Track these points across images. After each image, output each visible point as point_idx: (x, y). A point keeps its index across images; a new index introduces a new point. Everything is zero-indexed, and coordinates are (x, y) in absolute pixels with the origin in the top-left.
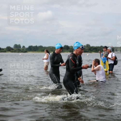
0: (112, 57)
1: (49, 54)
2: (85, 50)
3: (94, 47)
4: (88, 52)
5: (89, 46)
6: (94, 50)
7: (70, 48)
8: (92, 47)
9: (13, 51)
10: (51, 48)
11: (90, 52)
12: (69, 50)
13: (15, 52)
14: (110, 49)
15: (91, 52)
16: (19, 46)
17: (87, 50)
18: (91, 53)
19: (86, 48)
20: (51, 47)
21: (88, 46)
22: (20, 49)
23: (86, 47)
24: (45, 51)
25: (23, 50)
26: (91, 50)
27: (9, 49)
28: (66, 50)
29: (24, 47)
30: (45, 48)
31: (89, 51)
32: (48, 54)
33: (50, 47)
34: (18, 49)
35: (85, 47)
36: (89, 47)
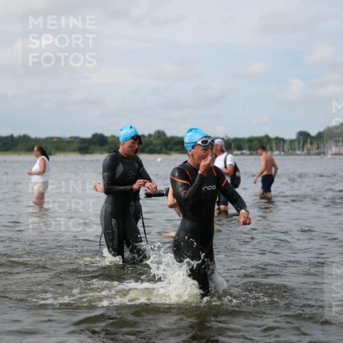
0: (226, 167)
1: (48, 159)
2: (152, 146)
3: (177, 137)
4: (159, 152)
5: (164, 134)
6: (176, 148)
7: (109, 140)
8: (172, 138)
10: (53, 143)
11: (166, 153)
12: (106, 147)
14: (219, 143)
15: (169, 152)
17: (158, 148)
18: (170, 154)
19: (154, 142)
20: (55, 140)
21: (160, 134)
23: (155, 139)
24: (35, 149)
26: (169, 147)
28: (98, 147)
30: (37, 141)
31: (164, 150)
32: (43, 159)
33: (52, 138)
35: (152, 139)
36: (162, 137)
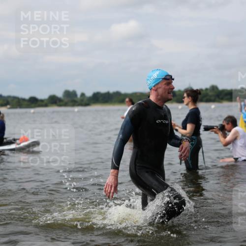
3: (227, 90)
4: (214, 101)
5: (217, 88)
7: (177, 93)
8: (223, 91)
9: (61, 103)
10: (137, 96)
11: (219, 102)
12: (175, 98)
13: (66, 105)
15: (221, 101)
16: (74, 94)
17: (212, 98)
19: (210, 94)
20: (138, 94)
21: (214, 88)
22: (75, 99)
23: (211, 92)
25: (82, 100)
26: (221, 97)
27: (54, 101)
29: (83, 95)
30: (126, 95)
31: (217, 99)
34: (71, 99)
35: (208, 92)
36: (216, 90)
